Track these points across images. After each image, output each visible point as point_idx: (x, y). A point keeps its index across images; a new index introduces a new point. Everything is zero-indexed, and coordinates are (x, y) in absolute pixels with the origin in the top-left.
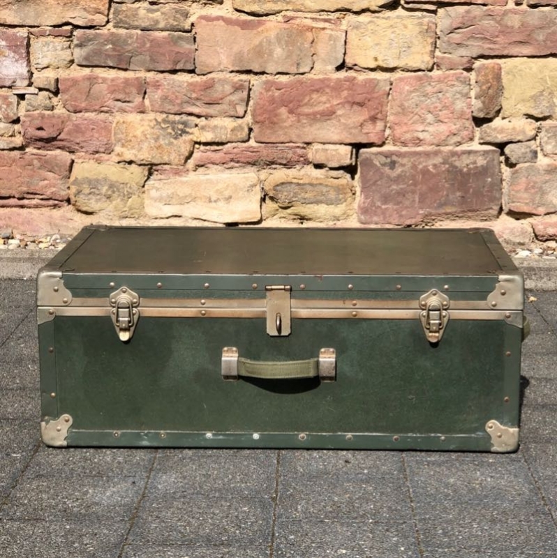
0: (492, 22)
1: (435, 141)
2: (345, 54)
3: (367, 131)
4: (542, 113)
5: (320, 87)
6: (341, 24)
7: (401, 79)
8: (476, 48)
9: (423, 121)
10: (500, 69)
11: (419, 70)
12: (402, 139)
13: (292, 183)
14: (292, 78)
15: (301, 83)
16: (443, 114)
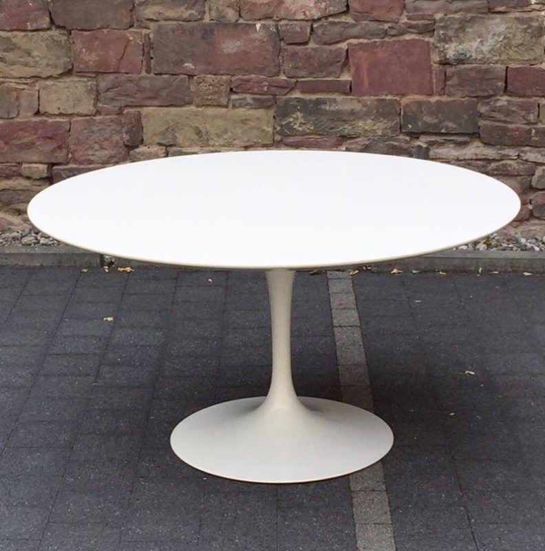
0: (132, 84)
1: (100, 161)
2: (39, 105)
3: (56, 155)
4: (168, 143)
5: (24, 127)
6: (35, 86)
7: (77, 121)
8: (123, 101)
9: (92, 148)
10: (140, 114)
11: (87, 115)
12: (80, 160)
13: (9, 189)
14: (6, 121)
15: (11, 124)
16: (105, 144)
